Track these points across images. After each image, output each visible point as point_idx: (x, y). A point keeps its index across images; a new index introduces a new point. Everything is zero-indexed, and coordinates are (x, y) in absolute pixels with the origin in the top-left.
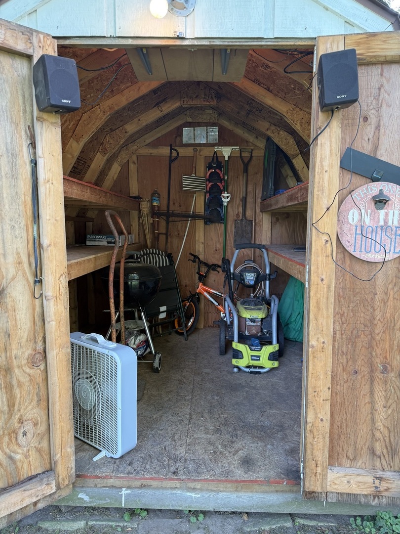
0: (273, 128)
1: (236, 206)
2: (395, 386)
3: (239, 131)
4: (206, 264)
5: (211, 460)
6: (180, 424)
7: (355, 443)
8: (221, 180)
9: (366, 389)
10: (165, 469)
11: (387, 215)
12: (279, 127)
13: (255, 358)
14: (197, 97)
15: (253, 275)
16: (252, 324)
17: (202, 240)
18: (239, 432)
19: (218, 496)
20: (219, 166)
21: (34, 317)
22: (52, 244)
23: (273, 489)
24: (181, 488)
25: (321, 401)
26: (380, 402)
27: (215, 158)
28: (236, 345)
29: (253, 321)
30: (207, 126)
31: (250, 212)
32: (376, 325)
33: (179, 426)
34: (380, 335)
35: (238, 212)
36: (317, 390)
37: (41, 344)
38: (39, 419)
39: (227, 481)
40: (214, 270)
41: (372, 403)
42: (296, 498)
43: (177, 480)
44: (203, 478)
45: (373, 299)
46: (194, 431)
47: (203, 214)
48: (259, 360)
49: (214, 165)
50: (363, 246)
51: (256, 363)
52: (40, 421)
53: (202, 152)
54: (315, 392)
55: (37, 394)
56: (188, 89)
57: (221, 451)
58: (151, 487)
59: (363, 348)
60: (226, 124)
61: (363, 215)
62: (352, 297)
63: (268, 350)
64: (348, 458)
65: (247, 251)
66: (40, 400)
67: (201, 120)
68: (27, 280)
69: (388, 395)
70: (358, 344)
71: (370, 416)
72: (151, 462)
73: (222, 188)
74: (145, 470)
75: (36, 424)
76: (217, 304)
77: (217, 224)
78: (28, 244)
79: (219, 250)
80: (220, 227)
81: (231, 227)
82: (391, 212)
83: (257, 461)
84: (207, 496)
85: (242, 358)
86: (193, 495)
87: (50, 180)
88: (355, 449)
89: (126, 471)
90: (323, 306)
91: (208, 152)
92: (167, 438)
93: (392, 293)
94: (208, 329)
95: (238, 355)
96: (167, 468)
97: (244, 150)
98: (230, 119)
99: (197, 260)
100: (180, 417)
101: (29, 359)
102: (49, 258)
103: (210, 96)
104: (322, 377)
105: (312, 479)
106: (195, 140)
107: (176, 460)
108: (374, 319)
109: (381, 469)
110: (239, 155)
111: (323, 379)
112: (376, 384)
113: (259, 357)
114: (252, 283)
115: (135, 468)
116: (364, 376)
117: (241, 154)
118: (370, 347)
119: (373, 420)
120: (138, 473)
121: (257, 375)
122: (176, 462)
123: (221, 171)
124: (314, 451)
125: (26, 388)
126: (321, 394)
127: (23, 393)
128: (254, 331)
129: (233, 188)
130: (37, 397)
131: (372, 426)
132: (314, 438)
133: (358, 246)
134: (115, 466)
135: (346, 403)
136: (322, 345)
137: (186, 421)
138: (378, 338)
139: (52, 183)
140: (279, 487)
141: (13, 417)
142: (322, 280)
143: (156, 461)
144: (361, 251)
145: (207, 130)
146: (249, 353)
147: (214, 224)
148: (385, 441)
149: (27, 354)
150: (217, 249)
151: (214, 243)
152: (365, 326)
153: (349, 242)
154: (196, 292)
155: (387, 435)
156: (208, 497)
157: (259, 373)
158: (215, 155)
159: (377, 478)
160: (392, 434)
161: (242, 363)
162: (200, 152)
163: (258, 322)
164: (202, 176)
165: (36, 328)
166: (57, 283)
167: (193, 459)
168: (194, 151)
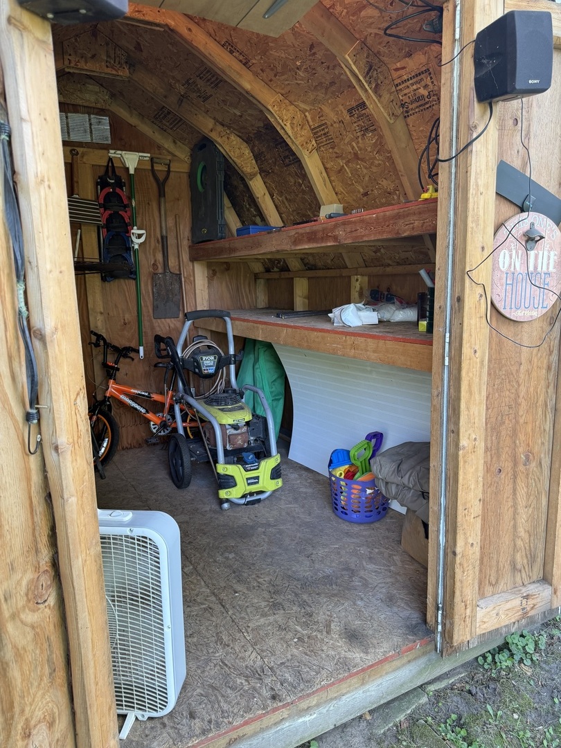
0: (220, 128)
1: (152, 251)
2: (536, 478)
3: (146, 129)
4: (116, 349)
5: (306, 654)
6: (212, 616)
7: (498, 562)
8: (125, 206)
9: (509, 488)
10: (255, 697)
11: (536, 257)
12: (229, 128)
13: (253, 481)
14: (93, 56)
15: (212, 358)
16: (235, 432)
17: (100, 308)
18: (305, 597)
19: (341, 703)
20: (119, 184)
21: (30, 498)
22: (59, 326)
23: (405, 660)
24: (290, 716)
25: (472, 520)
26: (521, 501)
27: (110, 169)
28: (223, 468)
29: (235, 427)
30: (89, 114)
31: (173, 261)
32: (520, 405)
33: (214, 619)
34: (524, 417)
35: (155, 261)
36: (467, 507)
37: (46, 552)
38: (56, 710)
39: (351, 676)
40: (126, 356)
41: (515, 506)
42: (429, 660)
43: (284, 706)
44: (319, 686)
45: (518, 371)
46: (243, 618)
47: (98, 261)
48: (258, 482)
49: (111, 181)
50: (513, 301)
51: (254, 488)
52: (57, 714)
53: (85, 157)
54: (465, 510)
55: (48, 661)
56: (76, 40)
57: (306, 634)
58: (245, 737)
59: (507, 438)
60: (123, 114)
61: (513, 257)
62: (497, 372)
63: (268, 465)
64: (490, 584)
65: (175, 322)
66: (54, 670)
67: (80, 102)
68: (12, 415)
69: (530, 491)
70: (502, 434)
71: (512, 523)
72: (223, 696)
73: (127, 220)
74: (226, 715)
75: (51, 725)
76: (143, 411)
77: (122, 281)
78: (6, 331)
79: (129, 323)
80: (127, 285)
81: (146, 285)
82: (541, 253)
83: (364, 630)
84: (325, 711)
85: (235, 485)
86: (307, 718)
87: (46, 180)
88: (498, 571)
89: (198, 731)
90: (475, 389)
91: (99, 159)
92: (212, 645)
93: (536, 360)
94: (123, 452)
95: (228, 482)
96: (257, 695)
97: (158, 161)
98: (129, 107)
99: (102, 343)
100: (202, 604)
101: (30, 593)
102: (56, 358)
103: (117, 60)
104: (473, 487)
105: (461, 627)
106: (69, 136)
107: (257, 676)
108: (519, 397)
109: (522, 584)
110: (150, 168)
111: (474, 489)
112: (519, 480)
113: (257, 478)
114: (212, 371)
115: (207, 718)
116: (508, 473)
117: (152, 166)
118: (514, 434)
119: (515, 527)
120: (218, 725)
121: (256, 506)
122: (261, 679)
123: (123, 190)
124: (464, 590)
125: (30, 657)
126: (472, 511)
127: (26, 668)
128: (240, 442)
129: (142, 219)
130: (49, 666)
131: (514, 535)
132: (463, 572)
133: (508, 300)
134: (170, 731)
135: (490, 514)
136: (474, 443)
137: (218, 608)
138: (521, 421)
139: (49, 187)
140: (411, 655)
141: (13, 733)
142: (475, 352)
143: (229, 691)
144: (511, 308)
145: (90, 120)
146: (243, 475)
147: (117, 280)
148: (525, 549)
149: (24, 583)
150: (126, 321)
151: (121, 312)
152: (510, 407)
153: (499, 296)
154: (105, 397)
155: (527, 541)
156: (327, 711)
157: (259, 501)
158: (110, 165)
159: (524, 597)
160: (532, 538)
161: (234, 494)
162: (82, 157)
163: (242, 427)
164: (90, 198)
165: (36, 520)
166: (73, 412)
167: (281, 663)
168: (73, 155)
